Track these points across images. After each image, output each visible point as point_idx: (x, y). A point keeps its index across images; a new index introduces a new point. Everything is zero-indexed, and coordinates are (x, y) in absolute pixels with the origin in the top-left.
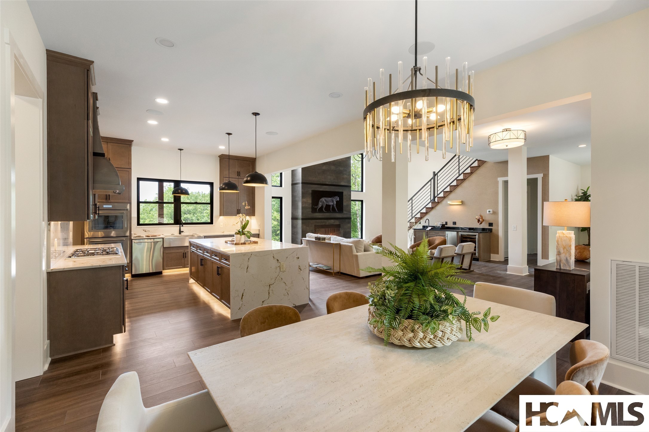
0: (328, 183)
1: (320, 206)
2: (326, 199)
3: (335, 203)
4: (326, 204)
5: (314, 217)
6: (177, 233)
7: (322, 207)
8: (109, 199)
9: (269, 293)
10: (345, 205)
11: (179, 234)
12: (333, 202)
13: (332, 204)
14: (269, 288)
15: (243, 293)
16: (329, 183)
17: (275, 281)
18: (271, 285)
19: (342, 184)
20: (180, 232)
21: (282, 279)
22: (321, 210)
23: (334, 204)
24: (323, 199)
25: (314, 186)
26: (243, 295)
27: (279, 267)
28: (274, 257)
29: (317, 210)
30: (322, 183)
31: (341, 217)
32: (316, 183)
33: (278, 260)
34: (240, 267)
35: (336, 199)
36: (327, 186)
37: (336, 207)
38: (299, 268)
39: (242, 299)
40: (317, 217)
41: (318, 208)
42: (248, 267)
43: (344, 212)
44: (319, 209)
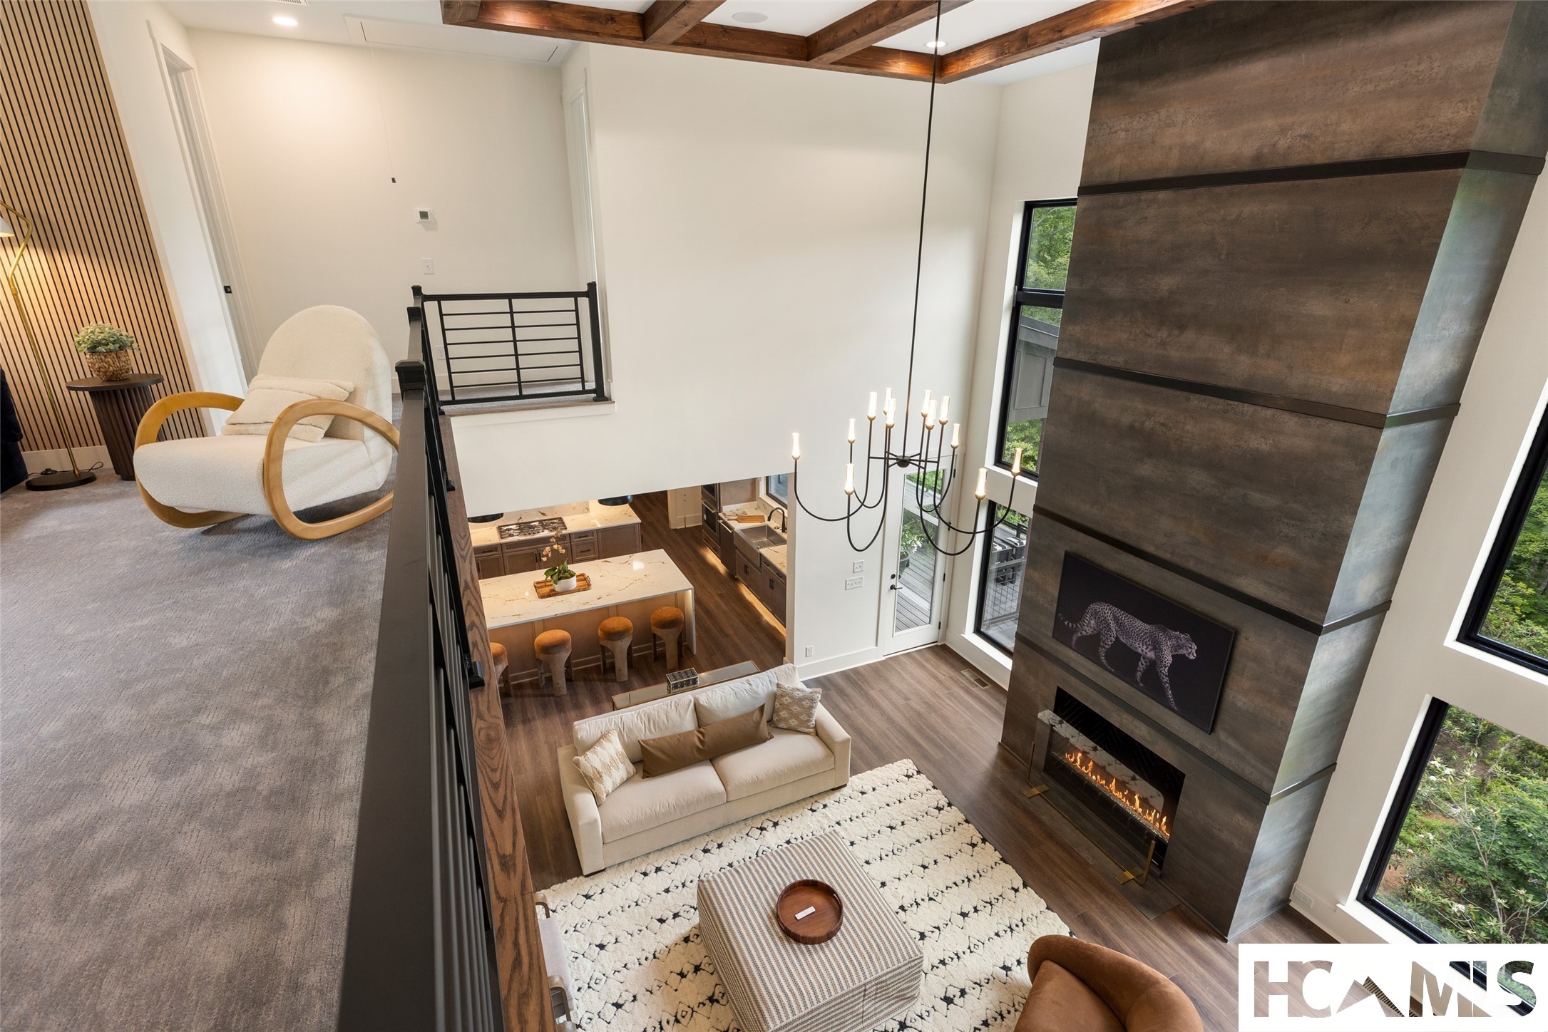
0: (1150, 549)
1: (1087, 629)
2: (1122, 615)
3: (1168, 660)
4: (1117, 638)
5: (1060, 657)
7: (1095, 639)
10: (1240, 704)
12: (1154, 649)
13: (1151, 655)
16: (1161, 554)
19: (1251, 585)
22: (1089, 647)
23: (1159, 658)
24: (1108, 611)
25: (1081, 537)
29: (1075, 638)
30: (1117, 537)
31: (1197, 745)
32: (1090, 525)
35: (1180, 647)
36: (1142, 561)
37: (1166, 679)
40: (1072, 665)
41: (1077, 632)
43: (1222, 735)
44: (1079, 639)
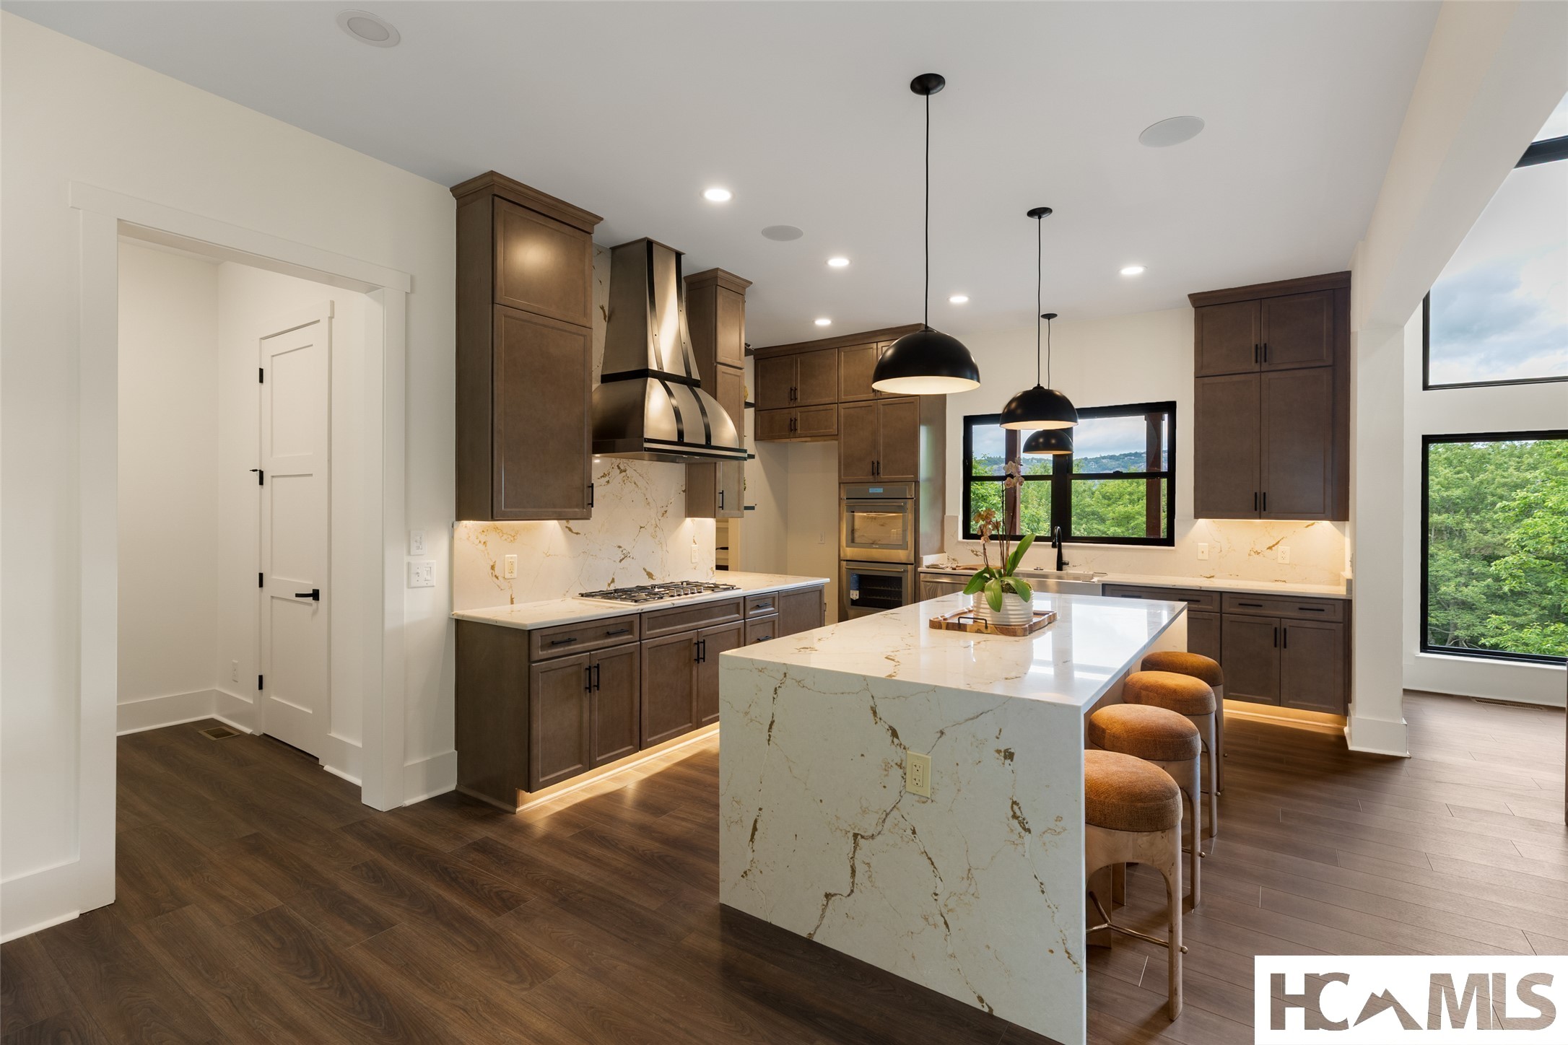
6: (1051, 567)
8: (878, 474)
9: (853, 872)
11: (1056, 571)
14: (855, 848)
15: (756, 821)
17: (879, 828)
18: (862, 837)
20: (1061, 564)
21: (914, 832)
26: (755, 829)
27: (900, 766)
28: (875, 713)
33: (894, 734)
34: (747, 713)
38: (1015, 816)
39: (752, 839)
42: (772, 723)
